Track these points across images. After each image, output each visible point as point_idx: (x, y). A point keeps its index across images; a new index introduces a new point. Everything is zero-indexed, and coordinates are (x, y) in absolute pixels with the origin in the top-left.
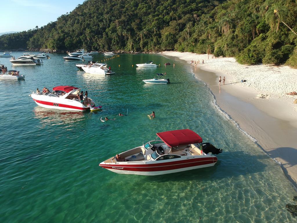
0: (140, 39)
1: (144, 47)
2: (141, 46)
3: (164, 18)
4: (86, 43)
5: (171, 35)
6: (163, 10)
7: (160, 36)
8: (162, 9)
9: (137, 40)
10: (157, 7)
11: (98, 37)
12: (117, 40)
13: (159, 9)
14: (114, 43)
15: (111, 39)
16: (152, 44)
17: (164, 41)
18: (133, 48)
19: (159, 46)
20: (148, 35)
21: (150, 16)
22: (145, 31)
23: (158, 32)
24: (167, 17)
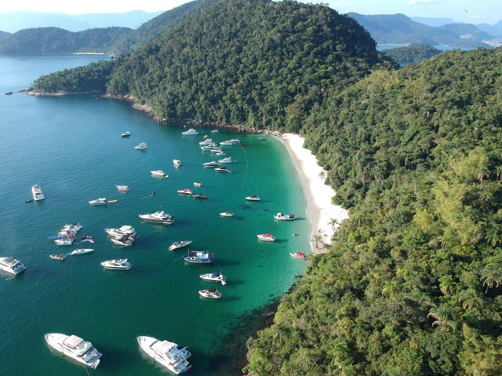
0: (262, 115)
1: (267, 124)
2: (264, 123)
3: (288, 87)
4: (201, 113)
5: (296, 118)
6: (287, 75)
7: (284, 114)
8: (286, 73)
9: (259, 115)
10: (280, 69)
11: (214, 106)
12: (237, 114)
13: (282, 71)
14: (234, 117)
15: (230, 111)
16: (276, 125)
17: (289, 123)
18: (255, 125)
19: (283, 128)
20: (271, 111)
21: (273, 82)
22: (267, 106)
23: (282, 109)
24: (292, 88)
